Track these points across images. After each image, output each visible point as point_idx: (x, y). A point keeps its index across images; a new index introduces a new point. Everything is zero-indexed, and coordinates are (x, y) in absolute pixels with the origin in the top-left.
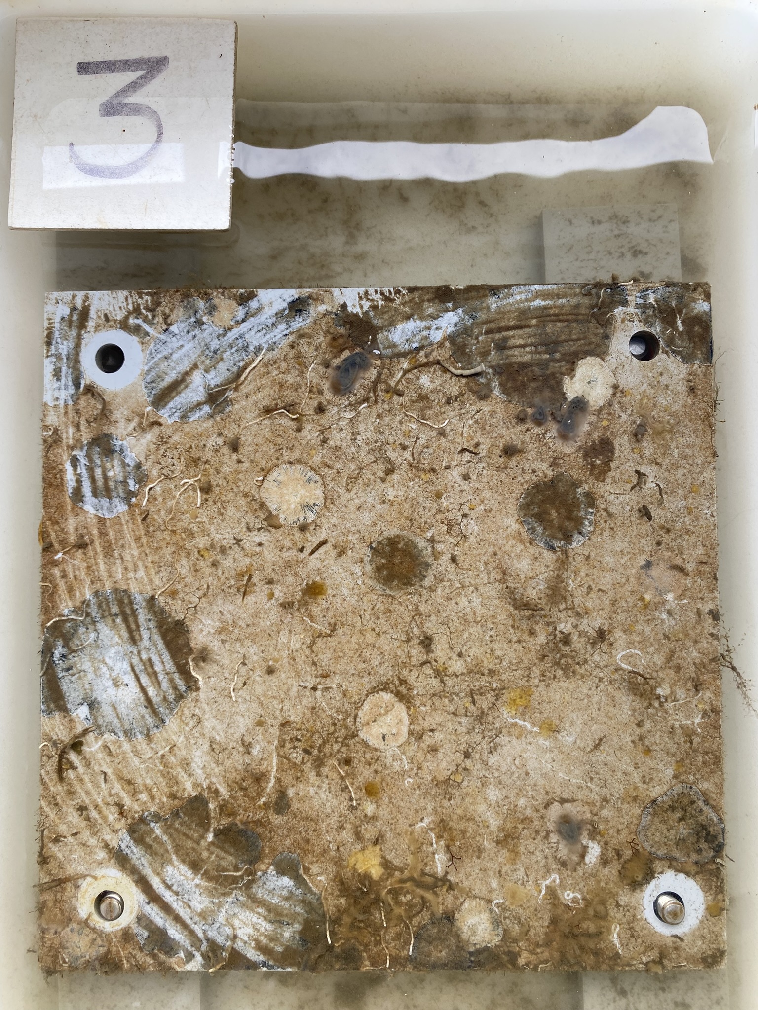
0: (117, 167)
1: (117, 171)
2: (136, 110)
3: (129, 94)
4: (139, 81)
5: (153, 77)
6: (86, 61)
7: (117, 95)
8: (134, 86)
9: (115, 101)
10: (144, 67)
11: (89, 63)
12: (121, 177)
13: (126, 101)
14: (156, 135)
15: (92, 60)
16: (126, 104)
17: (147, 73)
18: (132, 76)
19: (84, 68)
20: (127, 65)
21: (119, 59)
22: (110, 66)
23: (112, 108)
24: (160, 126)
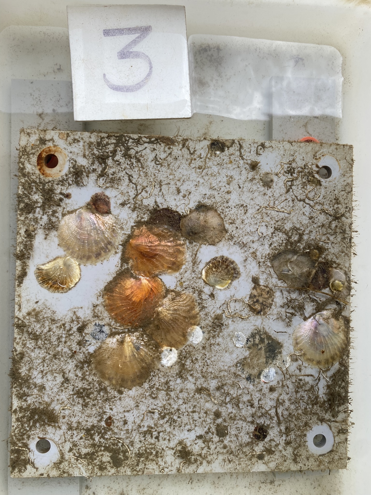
0: (130, 86)
1: (130, 88)
2: (137, 55)
3: (132, 46)
4: (137, 39)
5: (144, 37)
6: (108, 29)
7: (126, 47)
8: (134, 42)
9: (125, 51)
10: (139, 32)
11: (109, 30)
12: (133, 91)
13: (131, 50)
14: (149, 69)
15: (110, 28)
16: (131, 52)
17: (141, 35)
18: (133, 37)
19: (107, 33)
20: (130, 30)
21: (125, 27)
22: (121, 31)
23: (124, 54)
24: (150, 63)
